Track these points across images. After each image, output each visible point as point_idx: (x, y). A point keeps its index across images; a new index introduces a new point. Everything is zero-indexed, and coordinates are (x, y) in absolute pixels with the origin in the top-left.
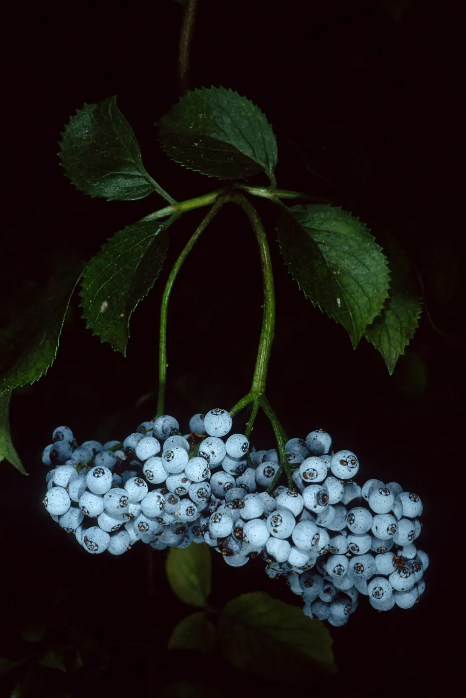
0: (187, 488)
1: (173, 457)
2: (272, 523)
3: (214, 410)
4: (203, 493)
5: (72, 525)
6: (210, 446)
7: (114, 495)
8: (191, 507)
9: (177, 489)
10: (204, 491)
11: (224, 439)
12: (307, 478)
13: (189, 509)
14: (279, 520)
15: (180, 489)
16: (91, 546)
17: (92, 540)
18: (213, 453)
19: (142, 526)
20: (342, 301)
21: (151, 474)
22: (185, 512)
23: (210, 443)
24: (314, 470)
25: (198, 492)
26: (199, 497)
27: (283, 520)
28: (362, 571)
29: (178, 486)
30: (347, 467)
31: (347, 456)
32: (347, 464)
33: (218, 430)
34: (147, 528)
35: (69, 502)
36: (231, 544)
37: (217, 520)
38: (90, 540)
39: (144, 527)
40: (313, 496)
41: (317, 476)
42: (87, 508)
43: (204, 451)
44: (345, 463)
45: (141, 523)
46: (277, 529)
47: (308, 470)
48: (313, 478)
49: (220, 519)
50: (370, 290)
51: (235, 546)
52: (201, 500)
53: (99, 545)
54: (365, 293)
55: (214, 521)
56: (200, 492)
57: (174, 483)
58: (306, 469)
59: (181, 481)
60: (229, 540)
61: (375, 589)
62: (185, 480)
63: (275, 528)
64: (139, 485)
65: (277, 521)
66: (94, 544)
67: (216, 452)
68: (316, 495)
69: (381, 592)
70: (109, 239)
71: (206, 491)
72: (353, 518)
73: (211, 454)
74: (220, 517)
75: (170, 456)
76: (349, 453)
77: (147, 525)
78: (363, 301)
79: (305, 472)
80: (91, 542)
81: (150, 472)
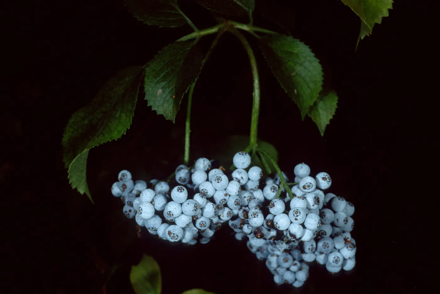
0: (227, 199)
1: (221, 180)
2: (294, 215)
3: (240, 152)
4: (238, 202)
5: (156, 225)
6: (241, 174)
7: (190, 203)
8: (229, 212)
9: (222, 200)
10: (238, 201)
11: (247, 170)
12: (306, 189)
13: (229, 213)
14: (299, 213)
15: (223, 200)
16: (174, 236)
17: (174, 233)
18: (242, 178)
19: (202, 224)
20: (298, 91)
21: (206, 191)
22: (226, 215)
23: (240, 172)
24: (310, 183)
25: (235, 202)
26: (236, 205)
27: (301, 212)
28: (328, 247)
29: (223, 198)
30: (326, 181)
31: (325, 175)
32: (326, 180)
33: (244, 164)
34: (205, 224)
35: (154, 211)
36: (263, 230)
37: (256, 216)
38: (173, 233)
39: (204, 225)
40: (312, 199)
41: (312, 187)
42: (172, 212)
43: (236, 177)
44: (325, 179)
45: (202, 222)
46: (298, 218)
47: (307, 183)
48: (309, 188)
49: (257, 216)
50: (311, 85)
51: (265, 232)
52: (237, 206)
53: (179, 236)
54: (309, 87)
55: (253, 216)
56: (237, 202)
57: (219, 197)
58: (306, 183)
59: (224, 196)
60: (262, 228)
61: (335, 258)
62: (226, 195)
63: (296, 217)
64: (203, 197)
65: (297, 213)
66: (175, 235)
67: (244, 178)
68: (314, 198)
69: (338, 259)
70: (159, 52)
71: (240, 201)
72: (324, 214)
73: (241, 179)
74: (257, 214)
75: (219, 179)
76: (326, 174)
77: (206, 223)
78: (308, 91)
79: (305, 185)
80: (174, 234)
81: (206, 190)
